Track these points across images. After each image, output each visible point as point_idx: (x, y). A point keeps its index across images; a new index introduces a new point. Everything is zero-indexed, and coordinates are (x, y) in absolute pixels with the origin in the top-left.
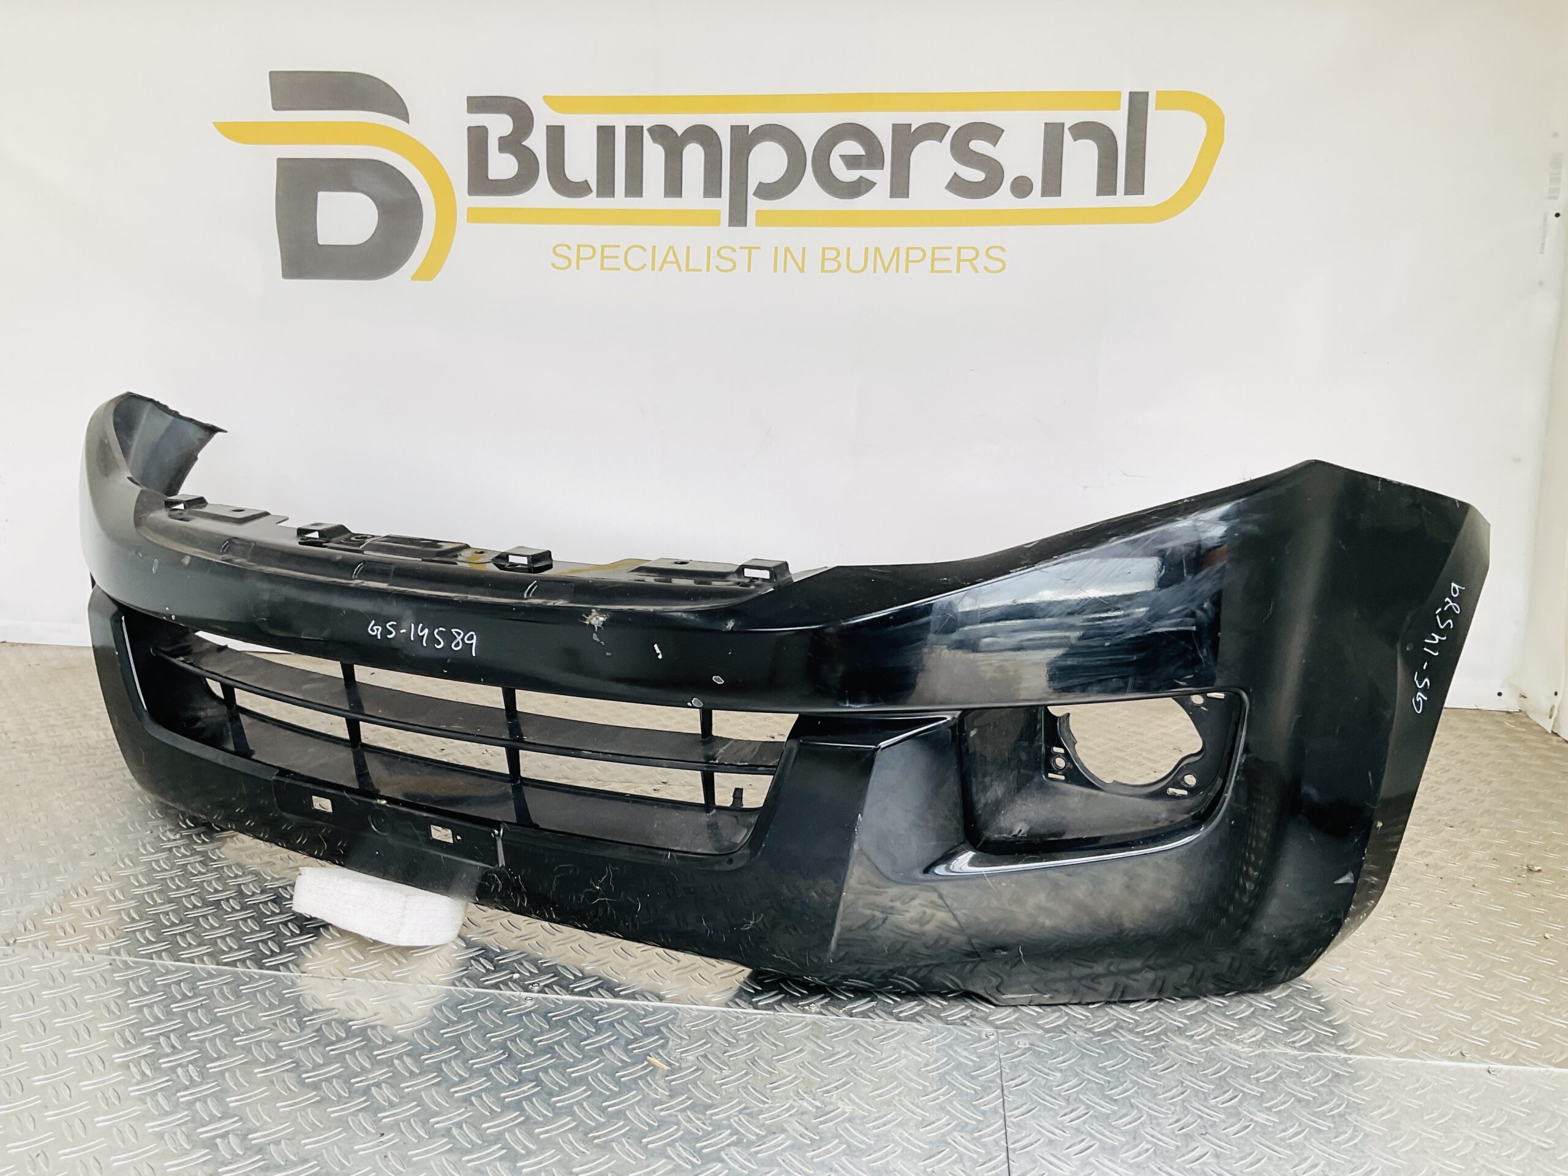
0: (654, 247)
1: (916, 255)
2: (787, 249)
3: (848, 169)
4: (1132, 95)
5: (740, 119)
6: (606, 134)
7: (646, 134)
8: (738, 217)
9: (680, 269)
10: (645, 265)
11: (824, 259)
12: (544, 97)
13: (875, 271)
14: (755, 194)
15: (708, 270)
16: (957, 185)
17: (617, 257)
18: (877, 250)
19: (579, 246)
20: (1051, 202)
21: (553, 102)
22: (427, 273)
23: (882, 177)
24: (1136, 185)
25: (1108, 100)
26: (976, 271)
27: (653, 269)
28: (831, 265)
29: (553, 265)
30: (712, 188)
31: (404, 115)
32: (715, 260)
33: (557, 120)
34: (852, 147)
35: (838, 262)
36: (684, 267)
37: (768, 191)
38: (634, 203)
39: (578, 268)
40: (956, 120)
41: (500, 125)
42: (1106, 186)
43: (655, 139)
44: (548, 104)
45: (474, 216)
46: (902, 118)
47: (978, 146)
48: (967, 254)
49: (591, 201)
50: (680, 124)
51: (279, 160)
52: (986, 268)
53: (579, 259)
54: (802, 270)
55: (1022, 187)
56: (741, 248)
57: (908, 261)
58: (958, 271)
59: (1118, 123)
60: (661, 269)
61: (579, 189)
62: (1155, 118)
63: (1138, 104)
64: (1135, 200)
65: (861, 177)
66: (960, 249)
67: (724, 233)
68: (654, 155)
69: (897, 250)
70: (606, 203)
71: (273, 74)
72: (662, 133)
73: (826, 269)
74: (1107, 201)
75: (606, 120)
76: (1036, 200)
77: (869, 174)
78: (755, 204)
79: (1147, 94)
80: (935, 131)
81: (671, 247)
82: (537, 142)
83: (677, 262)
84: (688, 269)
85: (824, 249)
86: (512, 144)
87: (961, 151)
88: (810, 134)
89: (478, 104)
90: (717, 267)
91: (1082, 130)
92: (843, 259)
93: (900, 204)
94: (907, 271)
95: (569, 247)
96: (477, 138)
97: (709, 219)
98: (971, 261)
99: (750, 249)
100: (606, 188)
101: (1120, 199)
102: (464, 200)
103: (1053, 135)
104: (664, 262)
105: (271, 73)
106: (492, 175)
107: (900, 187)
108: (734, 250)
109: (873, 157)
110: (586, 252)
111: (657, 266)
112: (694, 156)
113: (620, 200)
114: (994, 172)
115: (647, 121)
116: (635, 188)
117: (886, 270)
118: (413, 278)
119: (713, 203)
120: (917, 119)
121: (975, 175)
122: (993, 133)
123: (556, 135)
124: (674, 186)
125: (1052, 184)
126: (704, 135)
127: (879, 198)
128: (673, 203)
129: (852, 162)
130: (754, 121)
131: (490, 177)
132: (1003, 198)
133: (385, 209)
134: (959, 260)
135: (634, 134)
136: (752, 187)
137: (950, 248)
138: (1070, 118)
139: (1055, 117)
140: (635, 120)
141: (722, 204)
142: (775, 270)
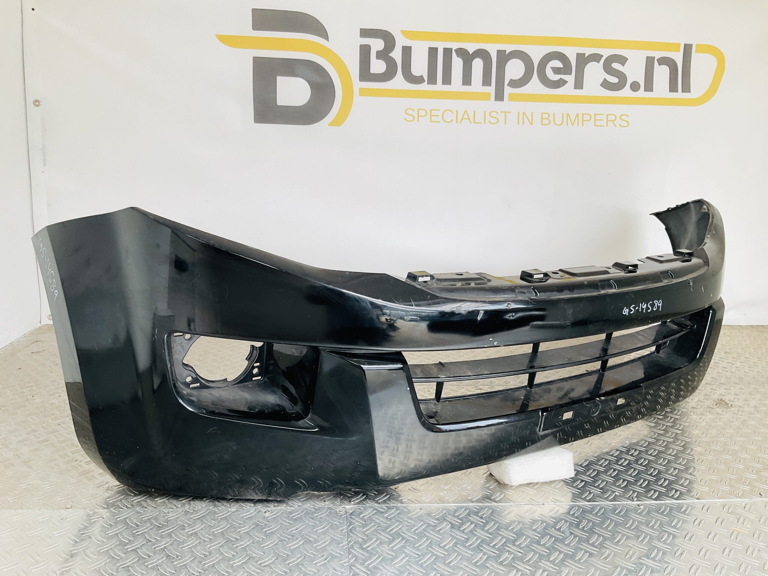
0: (457, 111)
1: (587, 117)
2: (524, 113)
3: (555, 74)
4: (685, 45)
5: (502, 47)
6: (433, 52)
7: (454, 52)
8: (499, 96)
9: (471, 123)
10: (452, 120)
11: (542, 119)
12: (402, 31)
13: (567, 125)
14: (508, 85)
15: (485, 123)
16: (606, 84)
17: (438, 116)
18: (568, 114)
19: (418, 110)
20: (648, 94)
21: (406, 34)
22: (338, 122)
23: (570, 79)
24: (686, 88)
25: (674, 47)
26: (615, 126)
27: (457, 122)
28: (546, 122)
29: (405, 119)
30: (486, 81)
31: (327, 38)
32: (488, 118)
33: (408, 43)
34: (557, 64)
35: (549, 120)
36: (472, 122)
37: (514, 84)
38: (446, 88)
39: (418, 121)
40: (606, 53)
41: (377, 45)
42: (673, 88)
43: (458, 56)
44: (402, 33)
45: (363, 92)
46: (581, 50)
47: (616, 66)
48: (611, 118)
49: (424, 86)
50: (471, 48)
51: (254, 58)
52: (620, 125)
53: (418, 116)
54: (532, 124)
55: (635, 87)
56: (501, 112)
57: (583, 121)
58: (607, 126)
59: (678, 58)
60: (461, 122)
61: (419, 80)
62: (695, 57)
63: (688, 49)
64: (686, 95)
65: (561, 78)
66: (607, 115)
67: (492, 104)
68: (457, 63)
69: (578, 114)
70: (432, 87)
71: (253, 10)
72: (461, 52)
73: (543, 123)
74: (674, 95)
75: (433, 45)
76: (641, 93)
77: (564, 77)
78: (508, 90)
79: (692, 45)
80: (596, 58)
81: (466, 111)
82: (397, 55)
83: (469, 119)
84: (474, 123)
85: (542, 114)
86: (383, 55)
87: (608, 68)
88: (536, 56)
89: (365, 33)
90: (489, 121)
91: (663, 61)
92: (551, 118)
93: (578, 92)
94: (583, 125)
95: (413, 111)
96: (365, 51)
97: (485, 97)
98: (613, 121)
99: (506, 112)
100: (432, 80)
101: (680, 95)
102: (358, 85)
103: (650, 61)
104: (463, 119)
105: (253, 9)
106: (372, 71)
107: (579, 85)
108: (498, 113)
109: (566, 69)
110: (422, 113)
111: (459, 121)
112: (478, 65)
113: (439, 86)
114: (622, 78)
115: (454, 46)
116: (447, 80)
117: (573, 125)
118: (329, 125)
119: (487, 89)
120: (588, 51)
121: (614, 80)
122: (622, 60)
123: (407, 51)
124: (467, 80)
125: (649, 86)
126: (483, 54)
127: (568, 89)
128: (467, 88)
129: (556, 71)
130: (509, 48)
131: (371, 72)
132: (626, 92)
133: (314, 87)
134: (607, 121)
135: (448, 52)
136: (507, 81)
137: (603, 114)
138: (658, 55)
139: (651, 54)
140: (448, 45)
141: (491, 90)
142: (518, 124)
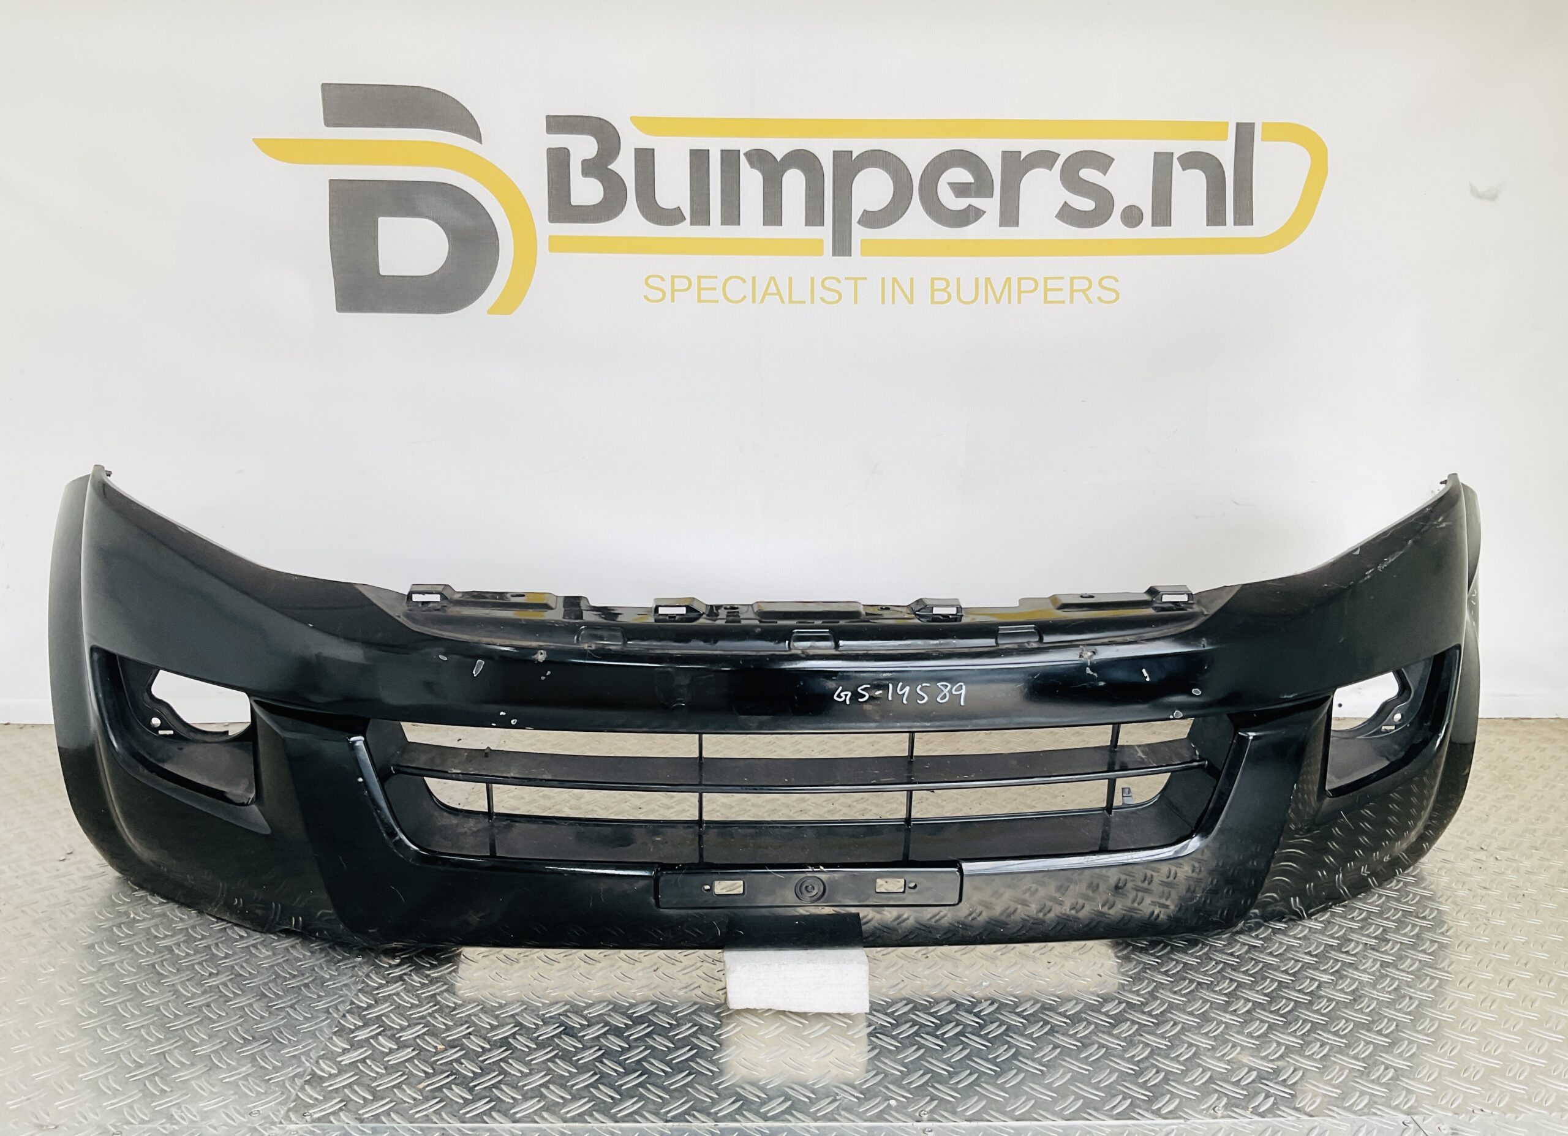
0: (754, 278)
1: (1028, 285)
2: (894, 280)
3: (957, 196)
4: (1239, 125)
5: (843, 144)
6: (699, 158)
7: (743, 159)
8: (842, 245)
9: (783, 301)
10: (745, 297)
11: (933, 290)
12: (632, 118)
13: (986, 302)
14: (859, 222)
15: (812, 302)
16: (1067, 214)
17: (715, 289)
18: (988, 280)
19: (673, 277)
20: (1161, 232)
21: (641, 123)
22: (507, 305)
23: (991, 206)
24: (1244, 216)
25: (1215, 130)
26: (1090, 302)
27: (754, 301)
28: (940, 296)
29: (646, 297)
30: (814, 216)
31: (476, 136)
32: (819, 292)
33: (646, 142)
34: (962, 175)
35: (948, 293)
36: (786, 299)
37: (871, 220)
38: (731, 231)
39: (673, 301)
40: (1066, 148)
41: (583, 147)
42: (1215, 216)
43: (752, 165)
44: (635, 125)
45: (557, 245)
46: (1012, 145)
47: (1088, 174)
48: (1080, 284)
49: (685, 230)
50: (779, 148)
51: (331, 181)
52: (1099, 298)
53: (673, 290)
54: (911, 301)
55: (1132, 217)
56: (846, 279)
57: (1020, 292)
58: (1072, 301)
59: (1225, 153)
60: (762, 301)
61: (673, 217)
62: (1261, 148)
63: (1245, 134)
64: (1244, 231)
65: (970, 205)
66: (1072, 279)
67: (828, 263)
68: (751, 180)
69: (1008, 280)
70: (700, 231)
71: (325, 88)
72: (759, 158)
73: (936, 300)
74: (1217, 231)
75: (700, 144)
76: (1146, 229)
77: (977, 202)
78: (859, 233)
79: (1253, 124)
80: (1045, 159)
81: (773, 278)
82: (624, 166)
83: (779, 293)
84: (791, 301)
85: (933, 280)
86: (597, 167)
87: (1071, 180)
88: (916, 162)
89: (557, 124)
90: (822, 299)
91: (1191, 160)
92: (952, 289)
93: (1010, 233)
94: (1019, 302)
95: (663, 279)
96: (558, 161)
97: (812, 248)
98: (1084, 291)
99: (856, 279)
100: (701, 215)
101: (1230, 230)
102: (545, 229)
103: (1162, 164)
104: (766, 293)
106: (575, 201)
107: (1009, 216)
108: (839, 281)
109: (982, 185)
110: (681, 284)
111: (758, 299)
112: (794, 182)
113: (716, 229)
114: (1104, 201)
115: (744, 145)
116: (731, 215)
117: (998, 301)
118: (490, 312)
119: (815, 232)
120: (1026, 147)
121: (1086, 204)
122: (1103, 162)
123: (645, 159)
124: (773, 214)
125: (1162, 215)
126: (804, 160)
127: (987, 227)
128: (773, 231)
129: (960, 190)
130: (857, 146)
131: (574, 202)
132: (1114, 228)
133: (456, 236)
134: (1072, 291)
135: (730, 158)
136: (856, 215)
137: (1063, 278)
138: (1179, 148)
139: (1164, 146)
140: (731, 144)
141: (825, 232)
142: (883, 302)
